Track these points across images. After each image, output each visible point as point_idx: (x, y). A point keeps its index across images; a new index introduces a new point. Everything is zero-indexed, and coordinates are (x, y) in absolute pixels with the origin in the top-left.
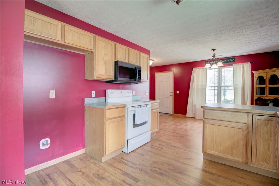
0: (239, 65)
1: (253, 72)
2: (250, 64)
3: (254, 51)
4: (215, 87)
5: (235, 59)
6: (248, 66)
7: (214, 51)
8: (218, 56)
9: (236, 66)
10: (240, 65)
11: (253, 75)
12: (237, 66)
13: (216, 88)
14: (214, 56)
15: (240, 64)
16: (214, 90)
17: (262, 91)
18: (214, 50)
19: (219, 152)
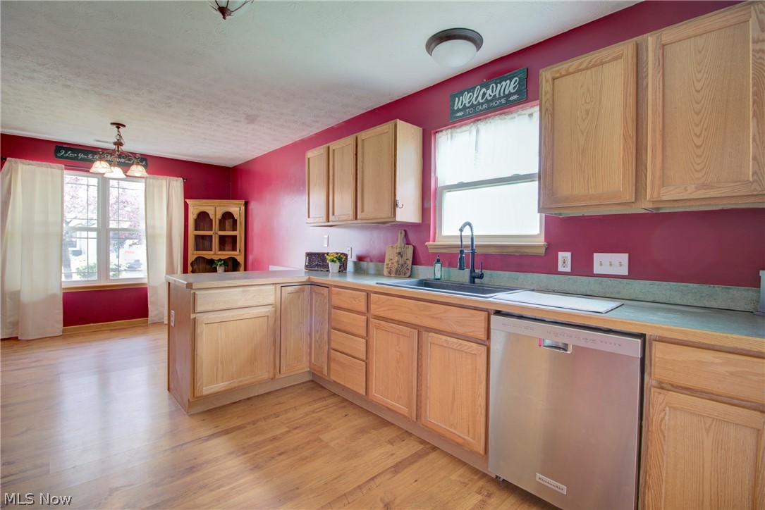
0: (158, 179)
1: (188, 201)
2: (183, 183)
3: (194, 157)
4: (88, 229)
5: (148, 162)
6: (177, 185)
7: (118, 128)
8: (98, 141)
9: (151, 180)
10: (162, 180)
11: (186, 206)
12: (154, 181)
13: (94, 234)
14: (119, 144)
15: (162, 177)
16: (88, 238)
17: (203, 242)
18: (119, 125)
19: (229, 381)
